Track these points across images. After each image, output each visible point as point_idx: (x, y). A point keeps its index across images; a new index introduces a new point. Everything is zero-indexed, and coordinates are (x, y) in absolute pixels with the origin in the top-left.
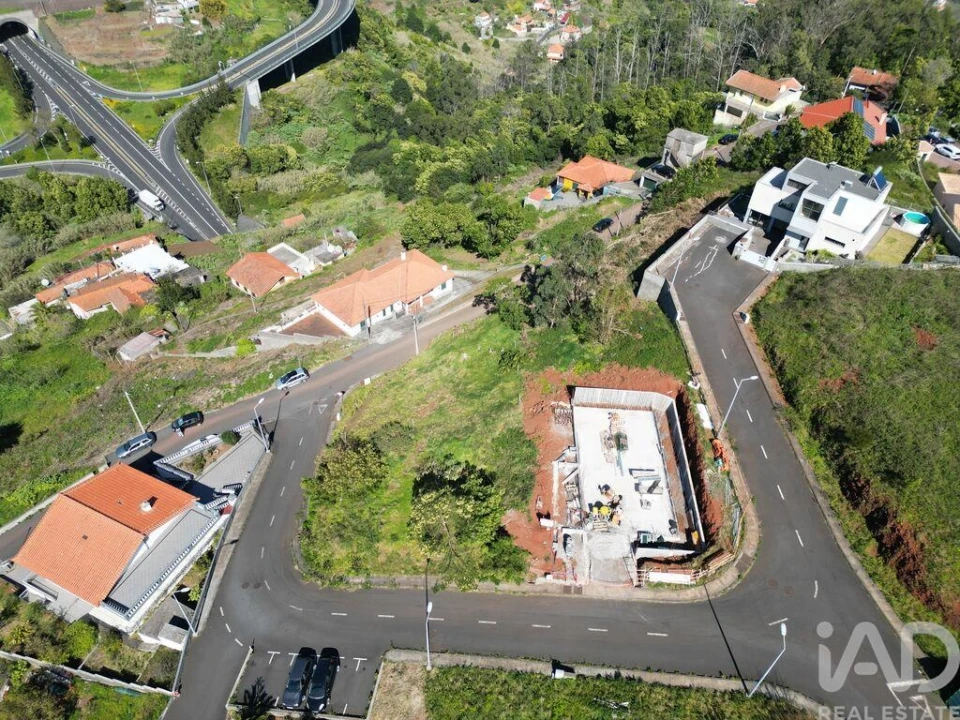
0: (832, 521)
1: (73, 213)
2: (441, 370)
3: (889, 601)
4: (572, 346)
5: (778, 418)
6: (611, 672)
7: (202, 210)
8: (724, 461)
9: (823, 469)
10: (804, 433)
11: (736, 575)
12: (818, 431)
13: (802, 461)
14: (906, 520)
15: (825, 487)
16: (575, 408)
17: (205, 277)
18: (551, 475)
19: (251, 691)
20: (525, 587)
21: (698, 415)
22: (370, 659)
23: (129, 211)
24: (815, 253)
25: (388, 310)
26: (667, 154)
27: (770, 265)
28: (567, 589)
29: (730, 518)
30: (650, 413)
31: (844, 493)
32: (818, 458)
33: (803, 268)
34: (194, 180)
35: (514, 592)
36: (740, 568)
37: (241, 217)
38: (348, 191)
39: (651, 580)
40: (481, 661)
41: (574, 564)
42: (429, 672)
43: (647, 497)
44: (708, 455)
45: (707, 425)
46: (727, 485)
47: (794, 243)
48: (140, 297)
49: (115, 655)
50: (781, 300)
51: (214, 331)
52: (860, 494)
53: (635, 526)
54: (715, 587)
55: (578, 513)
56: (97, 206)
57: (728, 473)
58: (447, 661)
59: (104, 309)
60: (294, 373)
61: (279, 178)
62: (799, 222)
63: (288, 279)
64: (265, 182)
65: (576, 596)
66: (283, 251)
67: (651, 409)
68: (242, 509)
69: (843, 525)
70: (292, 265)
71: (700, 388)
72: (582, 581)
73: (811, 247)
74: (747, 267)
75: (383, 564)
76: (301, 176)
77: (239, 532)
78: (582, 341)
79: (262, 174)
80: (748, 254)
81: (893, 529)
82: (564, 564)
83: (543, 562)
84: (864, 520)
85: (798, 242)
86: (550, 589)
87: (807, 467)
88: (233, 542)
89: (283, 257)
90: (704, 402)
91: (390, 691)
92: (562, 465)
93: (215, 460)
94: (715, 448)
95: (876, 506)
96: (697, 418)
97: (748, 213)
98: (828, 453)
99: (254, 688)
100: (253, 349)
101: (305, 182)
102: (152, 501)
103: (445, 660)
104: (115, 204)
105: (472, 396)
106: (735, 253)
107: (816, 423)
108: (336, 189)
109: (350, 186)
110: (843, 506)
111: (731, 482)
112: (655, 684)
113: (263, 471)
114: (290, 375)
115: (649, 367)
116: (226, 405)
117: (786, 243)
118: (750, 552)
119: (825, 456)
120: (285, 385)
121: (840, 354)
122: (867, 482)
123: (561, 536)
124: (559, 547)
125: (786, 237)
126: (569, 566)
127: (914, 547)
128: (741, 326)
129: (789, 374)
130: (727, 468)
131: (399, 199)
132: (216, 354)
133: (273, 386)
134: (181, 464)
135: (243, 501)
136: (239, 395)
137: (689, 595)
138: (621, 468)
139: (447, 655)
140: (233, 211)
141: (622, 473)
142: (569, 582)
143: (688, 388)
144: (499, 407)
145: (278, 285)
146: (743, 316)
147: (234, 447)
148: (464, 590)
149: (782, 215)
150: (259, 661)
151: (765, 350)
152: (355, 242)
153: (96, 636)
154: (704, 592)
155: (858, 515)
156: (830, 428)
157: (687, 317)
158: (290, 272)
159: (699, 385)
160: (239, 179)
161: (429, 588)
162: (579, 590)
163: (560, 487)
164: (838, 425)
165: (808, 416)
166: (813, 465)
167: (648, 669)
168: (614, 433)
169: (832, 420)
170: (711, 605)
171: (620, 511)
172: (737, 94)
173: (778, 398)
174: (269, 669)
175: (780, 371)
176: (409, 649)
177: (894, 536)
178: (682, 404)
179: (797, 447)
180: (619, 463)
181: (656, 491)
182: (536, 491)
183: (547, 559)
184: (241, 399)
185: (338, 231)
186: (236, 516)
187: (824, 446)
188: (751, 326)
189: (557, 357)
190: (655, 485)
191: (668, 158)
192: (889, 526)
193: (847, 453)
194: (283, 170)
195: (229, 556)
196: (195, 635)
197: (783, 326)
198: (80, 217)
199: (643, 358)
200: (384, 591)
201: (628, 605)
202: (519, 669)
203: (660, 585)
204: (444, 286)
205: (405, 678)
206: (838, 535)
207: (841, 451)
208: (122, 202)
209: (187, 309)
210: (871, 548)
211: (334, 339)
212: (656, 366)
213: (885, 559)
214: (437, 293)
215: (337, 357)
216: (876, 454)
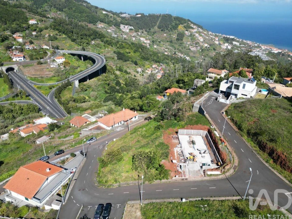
0: (259, 156)
1: (22, 113)
2: (137, 133)
3: (280, 174)
4: (176, 123)
5: (238, 134)
6: (200, 199)
7: (60, 112)
8: (225, 143)
9: (253, 144)
10: (246, 137)
11: (233, 171)
12: (249, 135)
13: (247, 143)
14: (279, 150)
15: (255, 149)
16: (179, 136)
17: (63, 123)
18: (174, 152)
19: (82, 217)
20: (170, 180)
21: (215, 133)
22: (122, 204)
23: (38, 113)
24: (240, 98)
25: (120, 123)
26: (195, 85)
27: (228, 102)
28: (183, 179)
29: (229, 156)
30: (201, 136)
31: (260, 149)
32: (251, 142)
33: (237, 101)
34: (58, 105)
35: (166, 182)
36: (234, 169)
37: (72, 114)
38: (103, 106)
39: (208, 174)
40: (158, 201)
41: (184, 172)
42: (141, 206)
43: (203, 155)
44: (220, 142)
45: (218, 135)
46: (226, 149)
47: (233, 97)
48: (43, 129)
49: (35, 214)
50: (233, 109)
51: (66, 134)
52: (265, 148)
53: (201, 162)
54: (228, 174)
55: (183, 160)
56: (29, 111)
57: (226, 146)
58: (147, 202)
59: (31, 133)
60: (93, 138)
61: (83, 104)
62: (234, 91)
63: (87, 123)
64: (79, 105)
65: (186, 181)
66: (86, 116)
67: (201, 135)
68: (78, 172)
69: (262, 157)
70: (89, 120)
71: (214, 128)
72: (187, 177)
73: (238, 97)
74: (222, 103)
75: (124, 179)
76: (90, 103)
77: (77, 177)
78: (178, 122)
79: (78, 103)
80: (222, 100)
81: (276, 154)
82: (181, 172)
83: (175, 173)
84: (268, 155)
85: (234, 96)
86: (177, 180)
87: (249, 145)
88: (75, 180)
89: (86, 118)
90: (216, 131)
91: (129, 212)
92: (177, 149)
93: (68, 161)
94: (221, 140)
95: (270, 149)
96: (215, 134)
97: (220, 91)
98: (253, 140)
99: (84, 217)
100: (79, 136)
101: (91, 105)
102: (50, 169)
103: (146, 202)
104: (35, 111)
105: (147, 137)
106: (218, 100)
107: (249, 133)
108: (100, 106)
109: (104, 105)
110: (261, 152)
111: (227, 148)
112: (214, 200)
113: (84, 163)
114: (91, 139)
115: (199, 124)
116: (71, 148)
117: (231, 97)
118: (236, 165)
119: (253, 141)
120: (90, 142)
121: (252, 116)
122: (266, 144)
123: (179, 166)
124: (179, 168)
125: (231, 95)
126: (182, 173)
127: (283, 157)
128: (223, 115)
129: (238, 123)
130: (225, 144)
131: (119, 106)
132: (67, 139)
133: (86, 143)
134: (57, 163)
135: (78, 170)
136: (75, 145)
137: (220, 177)
138: (195, 149)
139: (147, 200)
140: (69, 113)
141: (195, 150)
142: (183, 178)
143: (211, 128)
144: (156, 138)
145: (85, 124)
146: (223, 113)
147: (74, 158)
148: (151, 183)
149: (229, 91)
150: (85, 209)
151: (231, 120)
152: (107, 114)
153: (29, 210)
154: (225, 176)
155: (265, 154)
156: (253, 133)
157: (207, 113)
158: (88, 121)
159: (214, 127)
160: (71, 104)
161: (139, 184)
162: (186, 179)
163: (177, 154)
164: (255, 132)
165: (246, 132)
166: (250, 144)
167: (211, 197)
168: (191, 140)
169: (253, 131)
170: (227, 179)
171: (196, 157)
172: (211, 74)
173: (237, 130)
174: (89, 211)
175: (236, 123)
176: (134, 200)
177: (277, 156)
178: (210, 132)
179: (244, 140)
180: (194, 148)
181: (206, 153)
182: (170, 155)
183: (176, 172)
184: (76, 146)
185: (102, 111)
186: (76, 173)
187: (252, 138)
188: (226, 115)
189: (172, 126)
190: (205, 151)
191: (195, 86)
192: (275, 153)
193: (259, 138)
194: (84, 102)
195: (74, 183)
196: (64, 204)
197: (235, 113)
198: (24, 114)
199: (197, 123)
200: (125, 187)
201: (202, 181)
202: (170, 201)
203: (211, 175)
204: (135, 118)
205: (134, 208)
206: (262, 160)
207: (257, 138)
208: (37, 110)
209: (57, 130)
210: (271, 161)
211: (104, 130)
212: (201, 124)
213: (276, 163)
214: (134, 119)
215: (105, 135)
216: (267, 136)
